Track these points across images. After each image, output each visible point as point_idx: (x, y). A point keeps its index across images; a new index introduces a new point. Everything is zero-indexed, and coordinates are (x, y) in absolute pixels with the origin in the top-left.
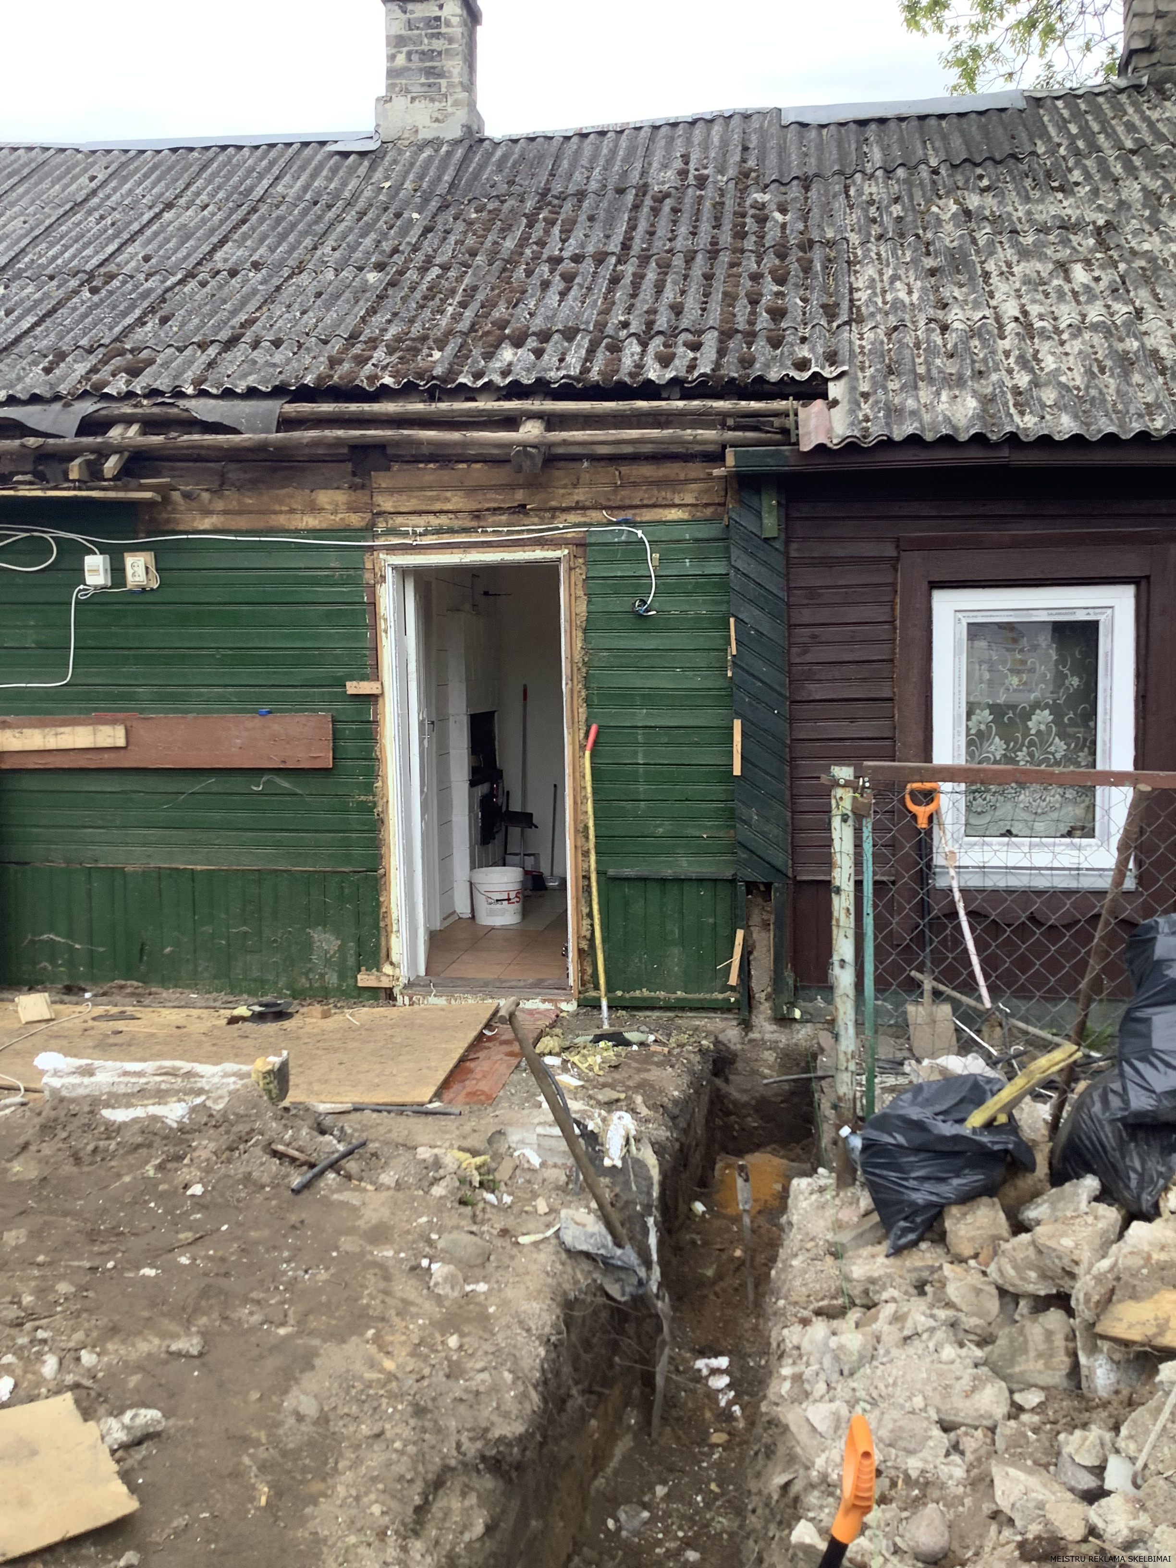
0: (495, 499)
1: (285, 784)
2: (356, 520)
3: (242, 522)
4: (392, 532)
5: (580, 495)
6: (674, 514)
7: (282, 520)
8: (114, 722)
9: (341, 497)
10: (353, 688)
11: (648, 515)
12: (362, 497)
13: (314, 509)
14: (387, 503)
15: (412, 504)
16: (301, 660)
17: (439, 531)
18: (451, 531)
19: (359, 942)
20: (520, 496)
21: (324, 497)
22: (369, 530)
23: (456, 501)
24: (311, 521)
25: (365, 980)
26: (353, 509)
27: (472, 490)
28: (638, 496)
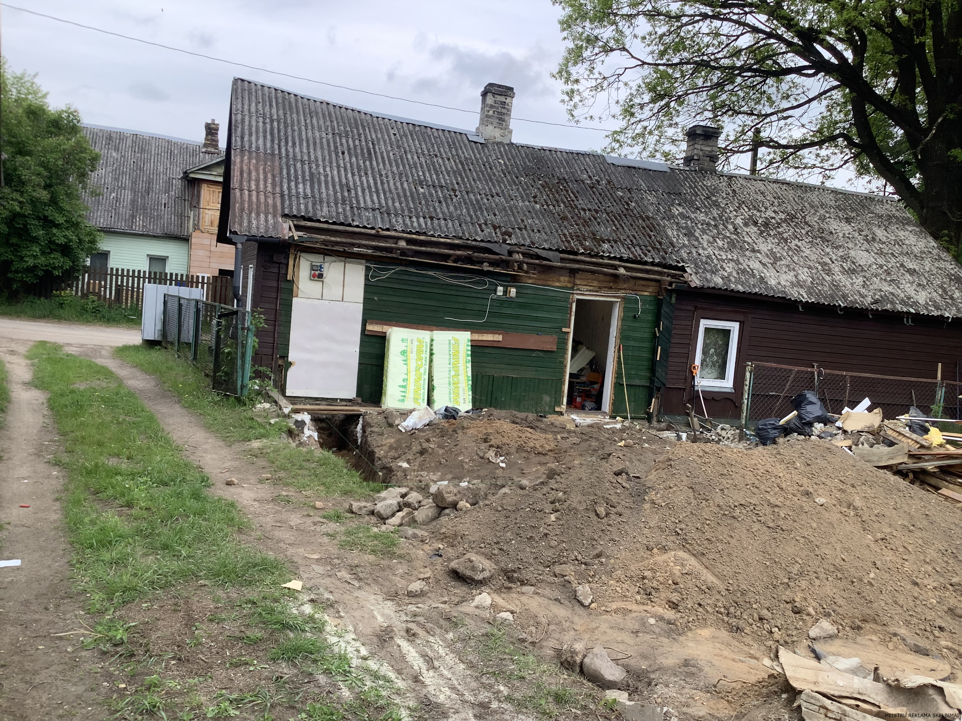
0: (606, 284)
1: (541, 354)
2: (569, 285)
3: (540, 282)
4: (578, 289)
5: (625, 286)
6: (646, 293)
7: (550, 283)
8: (499, 334)
9: (566, 279)
10: (564, 330)
11: (640, 293)
12: (572, 279)
13: (559, 281)
14: (578, 282)
15: (584, 283)
16: (550, 320)
17: (590, 291)
18: (593, 291)
19: (555, 399)
20: (611, 284)
21: (562, 278)
22: (572, 288)
23: (596, 284)
24: (558, 284)
25: (557, 409)
26: (569, 282)
27: (599, 281)
28: (640, 288)
